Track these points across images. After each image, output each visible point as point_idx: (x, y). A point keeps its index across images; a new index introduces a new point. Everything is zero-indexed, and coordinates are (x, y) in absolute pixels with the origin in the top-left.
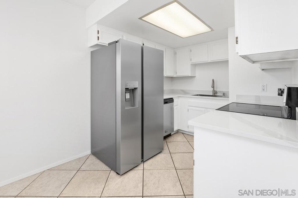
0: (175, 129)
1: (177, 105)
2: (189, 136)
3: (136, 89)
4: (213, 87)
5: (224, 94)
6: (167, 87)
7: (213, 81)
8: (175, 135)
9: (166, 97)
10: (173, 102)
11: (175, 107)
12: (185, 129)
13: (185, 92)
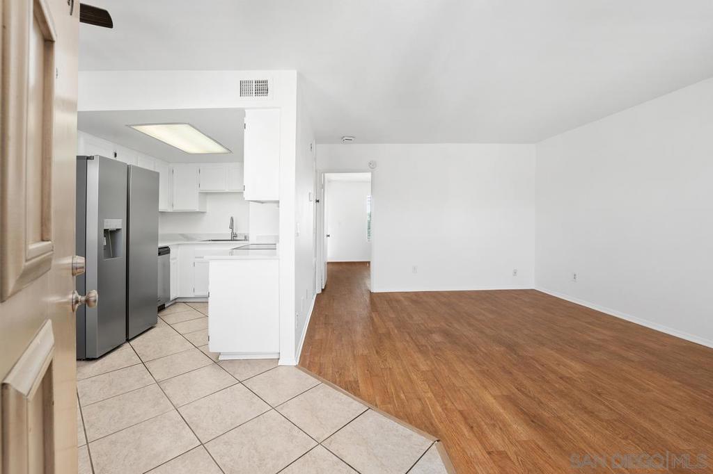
0: (172, 296)
1: (174, 258)
2: (200, 304)
3: (118, 230)
4: (232, 227)
5: (245, 237)
6: (162, 231)
7: (232, 219)
8: (172, 308)
9: (161, 245)
10: (169, 253)
11: (172, 262)
12: (189, 294)
13: (187, 238)
